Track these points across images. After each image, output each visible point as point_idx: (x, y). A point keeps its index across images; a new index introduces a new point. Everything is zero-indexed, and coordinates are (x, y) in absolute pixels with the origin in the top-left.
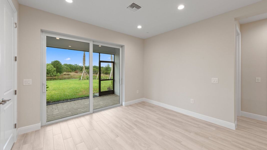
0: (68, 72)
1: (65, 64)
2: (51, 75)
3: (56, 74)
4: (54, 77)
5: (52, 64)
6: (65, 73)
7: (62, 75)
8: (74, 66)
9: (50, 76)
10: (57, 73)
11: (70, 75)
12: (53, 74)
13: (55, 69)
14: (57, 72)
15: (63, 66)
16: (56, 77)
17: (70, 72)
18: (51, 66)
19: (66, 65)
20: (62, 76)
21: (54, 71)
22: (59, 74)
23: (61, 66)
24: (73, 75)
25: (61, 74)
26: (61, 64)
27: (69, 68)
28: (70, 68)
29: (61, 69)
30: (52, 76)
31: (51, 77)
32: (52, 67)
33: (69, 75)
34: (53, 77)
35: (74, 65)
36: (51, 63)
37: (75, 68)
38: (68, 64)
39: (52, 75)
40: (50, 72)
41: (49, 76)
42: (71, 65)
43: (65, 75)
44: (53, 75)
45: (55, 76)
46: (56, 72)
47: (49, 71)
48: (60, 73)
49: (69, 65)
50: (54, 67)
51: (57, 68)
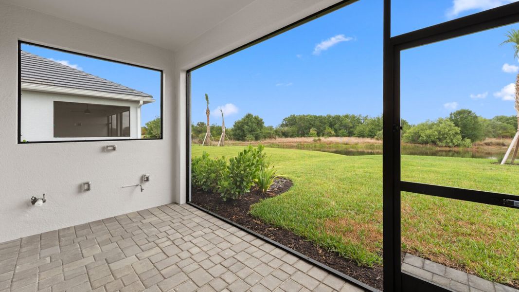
0: (503, 137)
1: (497, 117)
2: (447, 142)
3: (459, 142)
4: (456, 149)
5: (451, 119)
6: (489, 140)
9: (446, 146)
10: (463, 140)
12: (452, 140)
13: (458, 129)
14: (463, 137)
16: (461, 149)
18: (449, 123)
20: (477, 148)
21: (457, 133)
22: (468, 141)
23: (476, 122)
25: (478, 142)
26: (477, 117)
27: (509, 126)
29: (474, 129)
30: (450, 147)
31: (448, 149)
32: (450, 125)
33: (503, 145)
34: (451, 149)
36: (449, 116)
39: (451, 144)
40: (446, 136)
41: (444, 145)
43: (488, 144)
44: (454, 144)
45: (458, 146)
46: (459, 137)
47: (444, 134)
48: (473, 141)
50: (457, 125)
51: (464, 127)
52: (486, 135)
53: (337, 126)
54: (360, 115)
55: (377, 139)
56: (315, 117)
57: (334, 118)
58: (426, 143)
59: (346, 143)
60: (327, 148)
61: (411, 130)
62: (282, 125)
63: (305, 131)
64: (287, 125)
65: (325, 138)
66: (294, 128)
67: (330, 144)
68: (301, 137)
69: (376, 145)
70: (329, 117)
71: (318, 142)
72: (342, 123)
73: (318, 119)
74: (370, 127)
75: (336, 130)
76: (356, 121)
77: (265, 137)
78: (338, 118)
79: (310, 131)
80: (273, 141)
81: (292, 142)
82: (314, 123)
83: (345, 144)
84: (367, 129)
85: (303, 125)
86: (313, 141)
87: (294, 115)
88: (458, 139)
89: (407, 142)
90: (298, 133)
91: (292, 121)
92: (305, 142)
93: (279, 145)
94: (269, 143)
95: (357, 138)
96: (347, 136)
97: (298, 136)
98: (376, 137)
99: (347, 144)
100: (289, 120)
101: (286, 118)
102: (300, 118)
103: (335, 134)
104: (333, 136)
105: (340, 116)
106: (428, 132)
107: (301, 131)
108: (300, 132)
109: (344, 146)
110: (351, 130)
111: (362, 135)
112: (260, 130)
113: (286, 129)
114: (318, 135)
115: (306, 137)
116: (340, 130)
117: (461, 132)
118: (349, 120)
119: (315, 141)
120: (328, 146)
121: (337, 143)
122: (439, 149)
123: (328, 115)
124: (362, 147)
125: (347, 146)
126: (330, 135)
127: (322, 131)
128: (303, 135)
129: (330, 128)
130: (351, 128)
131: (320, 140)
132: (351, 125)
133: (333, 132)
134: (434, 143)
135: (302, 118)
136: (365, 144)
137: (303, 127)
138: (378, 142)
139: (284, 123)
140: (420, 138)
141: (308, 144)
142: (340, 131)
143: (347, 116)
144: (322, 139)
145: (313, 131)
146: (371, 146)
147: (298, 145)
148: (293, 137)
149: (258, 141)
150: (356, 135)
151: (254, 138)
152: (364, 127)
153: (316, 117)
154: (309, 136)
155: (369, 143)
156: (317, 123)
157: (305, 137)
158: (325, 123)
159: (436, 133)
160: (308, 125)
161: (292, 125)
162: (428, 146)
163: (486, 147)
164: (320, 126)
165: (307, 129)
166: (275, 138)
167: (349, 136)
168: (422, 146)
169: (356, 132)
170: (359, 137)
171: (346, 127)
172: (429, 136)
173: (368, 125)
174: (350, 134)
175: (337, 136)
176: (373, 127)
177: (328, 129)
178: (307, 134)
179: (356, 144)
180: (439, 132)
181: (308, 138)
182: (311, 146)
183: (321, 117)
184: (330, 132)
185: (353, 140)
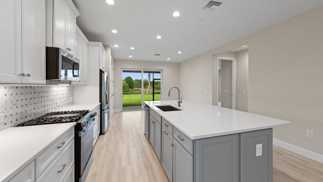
0: (139, 87)
2: (124, 90)
4: (127, 92)
5: (125, 80)
6: (136, 88)
7: (134, 90)
12: (126, 89)
13: (128, 84)
14: (129, 88)
15: (134, 82)
16: (129, 92)
19: (137, 80)
22: (131, 89)
25: (133, 90)
26: (132, 80)
29: (132, 84)
32: (125, 83)
33: (139, 90)
43: (135, 90)
45: (128, 91)
46: (128, 87)
47: (124, 87)
48: (132, 89)
50: (127, 83)
51: (129, 83)
52: (135, 87)
117: (129, 86)
163: (135, 91)
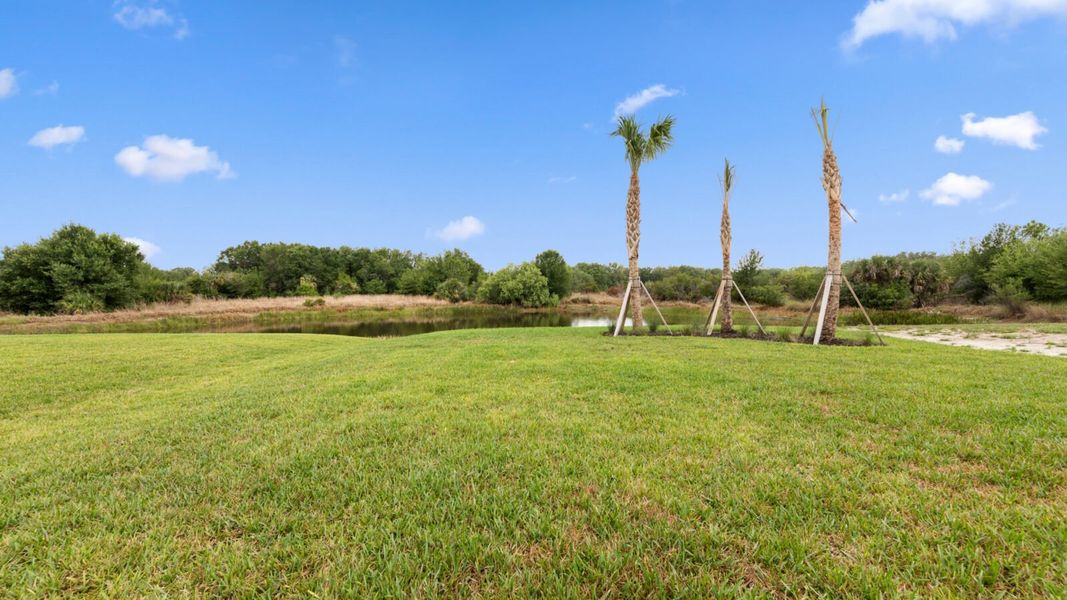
0: (588, 291)
1: (579, 264)
2: (533, 300)
3: (547, 299)
5: (537, 264)
6: (577, 295)
7: (566, 303)
8: (608, 269)
9: (532, 307)
10: (551, 296)
11: (593, 303)
12: (539, 297)
13: (545, 280)
14: (551, 292)
15: (569, 272)
16: (548, 310)
17: (594, 291)
18: (535, 270)
19: (582, 267)
20: (566, 307)
21: (544, 286)
22: (556, 297)
23: (564, 271)
24: (601, 303)
25: (565, 299)
26: (563, 263)
27: (591, 277)
28: (595, 276)
29: (562, 280)
30: (536, 307)
31: (534, 310)
32: (536, 274)
33: (589, 302)
34: (538, 310)
35: (607, 265)
36: (535, 260)
37: (612, 278)
38: (589, 262)
39: (538, 303)
40: (532, 290)
41: (530, 304)
42: (597, 266)
43: (574, 301)
44: (541, 302)
45: (545, 305)
46: (547, 291)
47: (529, 288)
48: (561, 297)
49: (593, 266)
50: (544, 274)
51: (552, 277)
52: (573, 290)
53: (363, 272)
54: (408, 252)
55: (438, 298)
56: (311, 251)
57: (356, 255)
58: (508, 302)
59: (379, 307)
60: (340, 320)
61: (489, 281)
62: (220, 267)
63: (288, 283)
64: (233, 267)
65: (337, 297)
66: (254, 275)
67: (345, 310)
68: (276, 296)
69: (435, 308)
70: (346, 251)
71: (318, 307)
72: (374, 267)
73: (320, 255)
74: (427, 274)
75: (360, 281)
76: (401, 262)
77: (149, 299)
78: (364, 255)
79: (299, 283)
80: (180, 309)
81: (244, 311)
82: (310, 264)
83: (377, 309)
84: (421, 279)
85: (280, 268)
86: (305, 305)
87: (257, 243)
88: (545, 295)
89: (483, 302)
90: (267, 286)
91: (248, 258)
92: (283, 309)
93: (196, 321)
94: (161, 315)
95: (403, 297)
96: (384, 293)
97: (267, 293)
98: (436, 294)
99: (382, 309)
100: (242, 253)
101: (231, 249)
102: (273, 250)
103: (358, 288)
104: (353, 293)
105: (368, 252)
106: (511, 284)
107: (276, 282)
108: (273, 285)
109: (376, 313)
110: (393, 279)
111: (411, 291)
112: (128, 278)
113: (230, 276)
114: (321, 290)
115: (289, 295)
116: (370, 280)
117: (549, 285)
118: (389, 261)
119: (308, 304)
120: (340, 315)
121: (361, 309)
122: (525, 311)
123: (342, 248)
124: (411, 315)
125: (382, 312)
126: (347, 291)
127: (329, 282)
128: (281, 291)
129: (348, 277)
130: (392, 275)
131: (321, 302)
132: (391, 271)
133: (355, 285)
134: (518, 301)
135: (275, 252)
136: (416, 308)
137: (283, 271)
138: (439, 302)
139: (226, 260)
140: (501, 295)
141: (288, 314)
142: (371, 283)
143: (383, 253)
144: (329, 300)
145: (306, 281)
146: (427, 310)
147: (261, 315)
148: (253, 298)
149: (118, 313)
150: (400, 291)
151: (101, 303)
152: (415, 274)
153: (314, 251)
154: (297, 295)
155: (424, 305)
156: (319, 264)
157: (285, 296)
158: (336, 266)
159: (521, 286)
160: (294, 267)
161: (246, 266)
162: (512, 307)
163: (573, 306)
164: (325, 270)
165: (291, 278)
166: (188, 302)
167: (388, 293)
168: (503, 307)
169: (400, 284)
170: (406, 294)
171: (382, 274)
172: (511, 291)
173: (422, 271)
174: (391, 289)
175: (363, 292)
176: (431, 275)
177: (344, 279)
178: (293, 288)
179: (401, 308)
180: (524, 284)
181: (295, 298)
182: (297, 318)
183: (328, 250)
184: (349, 285)
185: (394, 300)
